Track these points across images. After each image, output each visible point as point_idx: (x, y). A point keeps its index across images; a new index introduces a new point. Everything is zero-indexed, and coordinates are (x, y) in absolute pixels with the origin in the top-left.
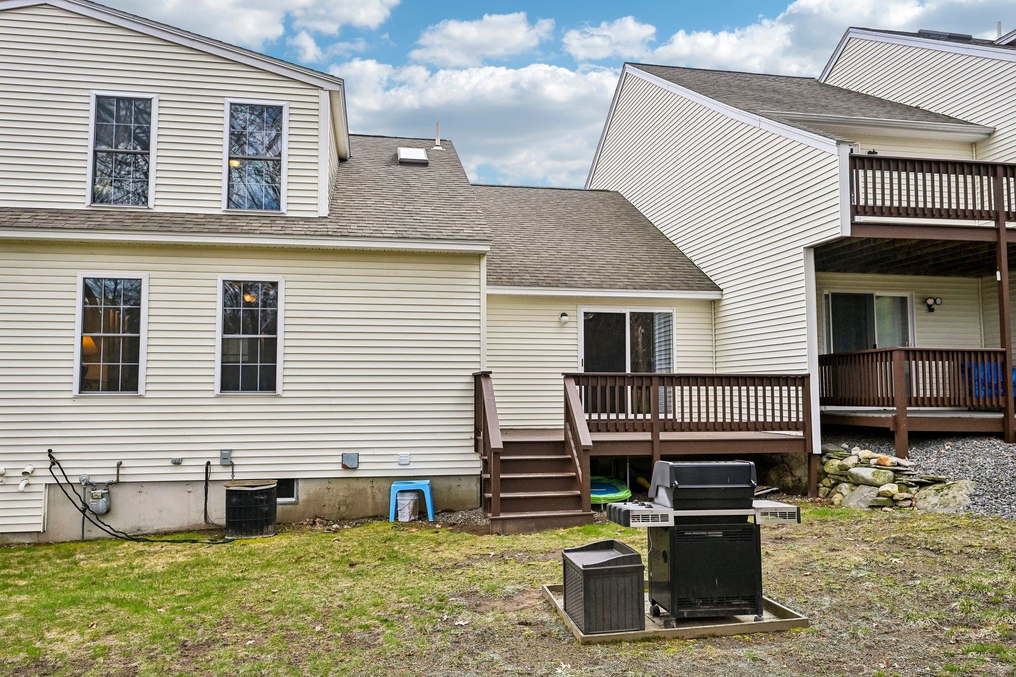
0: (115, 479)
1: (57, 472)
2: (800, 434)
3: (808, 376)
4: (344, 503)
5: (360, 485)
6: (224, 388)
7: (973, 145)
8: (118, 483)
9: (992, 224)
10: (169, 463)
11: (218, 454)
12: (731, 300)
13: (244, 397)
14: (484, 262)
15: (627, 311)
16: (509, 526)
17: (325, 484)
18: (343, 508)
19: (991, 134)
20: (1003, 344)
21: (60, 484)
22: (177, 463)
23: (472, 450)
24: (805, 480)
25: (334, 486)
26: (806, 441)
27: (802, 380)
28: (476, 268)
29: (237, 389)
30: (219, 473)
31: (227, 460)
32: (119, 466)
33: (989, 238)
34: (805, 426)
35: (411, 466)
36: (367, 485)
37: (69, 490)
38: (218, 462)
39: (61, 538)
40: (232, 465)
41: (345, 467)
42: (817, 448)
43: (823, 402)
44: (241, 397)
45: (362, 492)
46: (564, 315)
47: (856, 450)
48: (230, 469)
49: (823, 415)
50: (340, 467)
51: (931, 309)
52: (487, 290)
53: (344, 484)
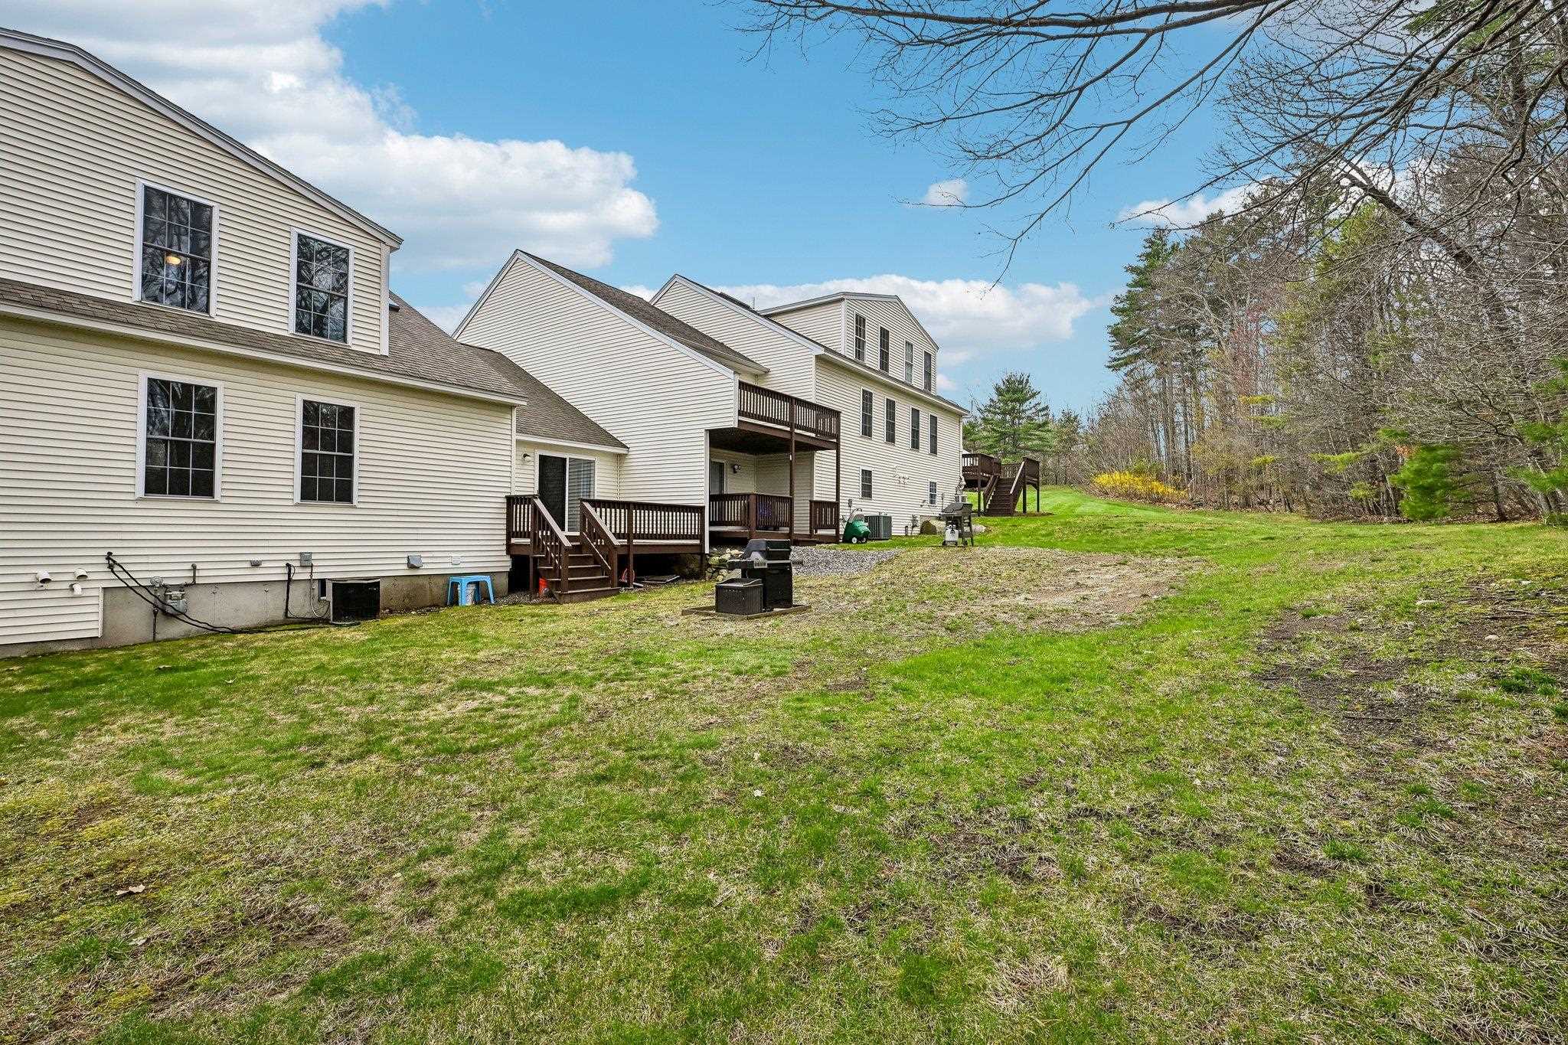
0: (190, 581)
1: (124, 576)
2: (697, 542)
3: (704, 507)
4: (408, 596)
5: (420, 581)
6: (303, 498)
7: (756, 376)
8: (194, 584)
9: (788, 429)
10: (248, 565)
11: (298, 557)
12: (633, 453)
13: (322, 506)
14: (514, 413)
15: (567, 456)
16: (575, 598)
17: (392, 581)
18: (407, 601)
19: (767, 372)
20: (791, 493)
21: (131, 588)
22: (256, 565)
23: (505, 553)
24: (697, 570)
25: (398, 582)
26: (702, 546)
27: (700, 510)
28: (509, 416)
29: (314, 499)
30: (301, 574)
31: (306, 561)
32: (194, 568)
33: (787, 436)
34: (701, 537)
35: (462, 565)
36: (425, 582)
37: (144, 593)
38: (297, 564)
39: (124, 641)
40: (312, 566)
41: (412, 567)
42: (707, 551)
43: (711, 524)
44: (317, 506)
45: (422, 587)
46: (525, 456)
47: (728, 550)
48: (309, 570)
49: (711, 533)
50: (406, 567)
51: (735, 472)
52: (516, 436)
53: (408, 581)
